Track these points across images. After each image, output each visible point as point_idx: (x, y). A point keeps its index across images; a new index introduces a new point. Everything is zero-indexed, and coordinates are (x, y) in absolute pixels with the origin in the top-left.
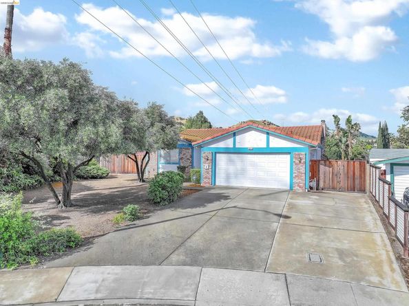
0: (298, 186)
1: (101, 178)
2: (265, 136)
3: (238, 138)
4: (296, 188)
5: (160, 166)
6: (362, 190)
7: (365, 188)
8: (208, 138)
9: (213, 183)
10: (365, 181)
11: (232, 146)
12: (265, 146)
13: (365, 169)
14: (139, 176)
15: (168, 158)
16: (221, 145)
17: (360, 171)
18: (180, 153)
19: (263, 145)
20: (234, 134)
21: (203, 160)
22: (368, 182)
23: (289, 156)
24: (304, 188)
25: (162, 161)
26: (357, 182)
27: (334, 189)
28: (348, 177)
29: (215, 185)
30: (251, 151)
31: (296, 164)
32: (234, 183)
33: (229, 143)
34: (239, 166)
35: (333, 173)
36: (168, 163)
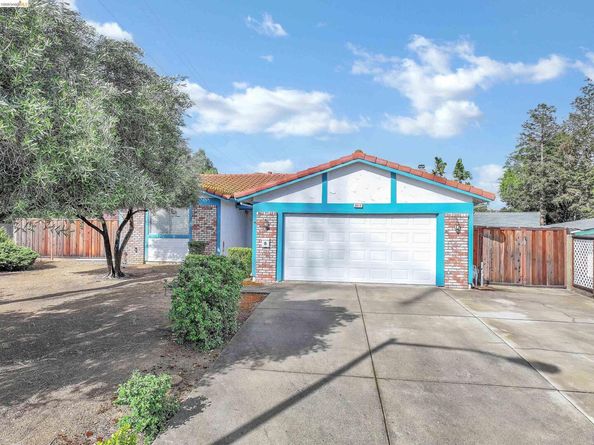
0: (455, 278)
1: (17, 269)
2: (387, 181)
3: (332, 184)
4: (451, 282)
5: (150, 242)
6: (559, 283)
7: (563, 279)
8: (268, 184)
9: (279, 276)
10: (563, 266)
11: (319, 200)
12: (389, 201)
13: (563, 244)
14: (110, 262)
15: (167, 227)
16: (297, 198)
17: (556, 247)
18: (192, 216)
19: (384, 198)
20: (325, 177)
21: (256, 229)
22: (568, 267)
23: (433, 221)
24: (465, 283)
25: (154, 232)
26: (550, 268)
27: (508, 281)
28: (534, 260)
29: (282, 279)
30: (359, 211)
31: (451, 236)
32: (323, 276)
33: (313, 194)
34: (333, 239)
35: (506, 252)
36: (166, 237)
